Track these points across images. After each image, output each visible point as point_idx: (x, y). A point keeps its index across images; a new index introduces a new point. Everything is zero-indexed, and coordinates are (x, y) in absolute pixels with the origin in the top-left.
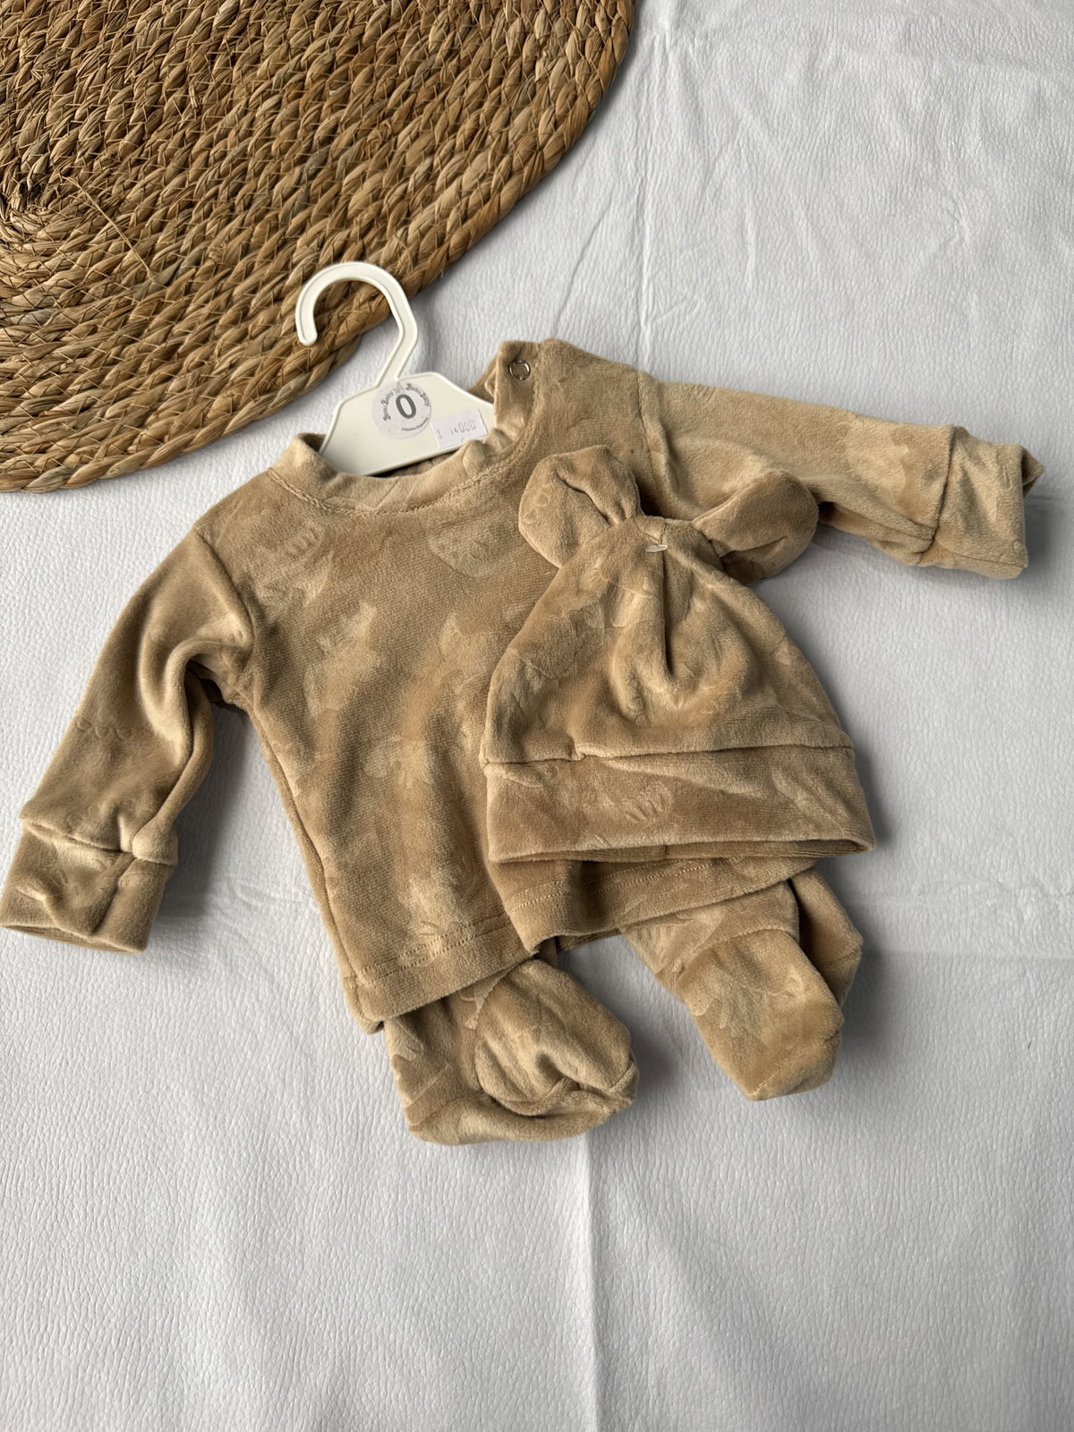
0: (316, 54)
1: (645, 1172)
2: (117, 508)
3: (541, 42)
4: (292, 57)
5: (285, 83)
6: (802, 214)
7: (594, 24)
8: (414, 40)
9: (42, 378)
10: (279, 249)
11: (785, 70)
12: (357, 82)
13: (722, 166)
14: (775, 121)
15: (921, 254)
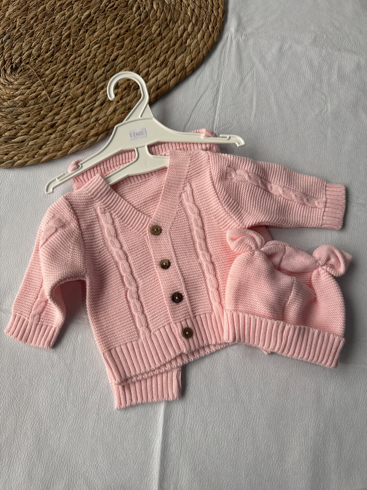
0: (114, 32)
1: (183, 425)
2: (29, 176)
3: (190, 33)
4: (106, 32)
5: (103, 40)
6: (273, 97)
7: (208, 29)
8: (147, 29)
9: (9, 130)
10: (94, 94)
11: (272, 48)
12: (127, 41)
13: (247, 79)
14: (267, 65)
15: (313, 114)
